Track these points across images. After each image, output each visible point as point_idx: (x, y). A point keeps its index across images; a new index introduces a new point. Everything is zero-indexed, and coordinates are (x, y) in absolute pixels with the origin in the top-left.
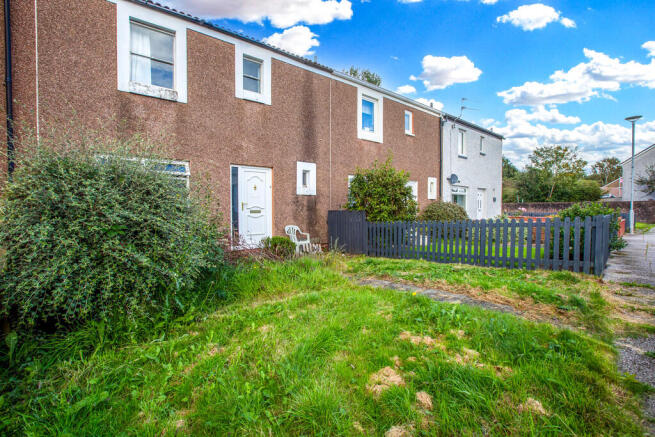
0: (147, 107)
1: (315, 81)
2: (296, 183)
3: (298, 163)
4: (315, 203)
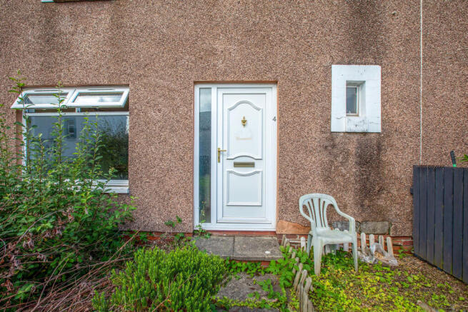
3: (334, 67)
4: (379, 149)
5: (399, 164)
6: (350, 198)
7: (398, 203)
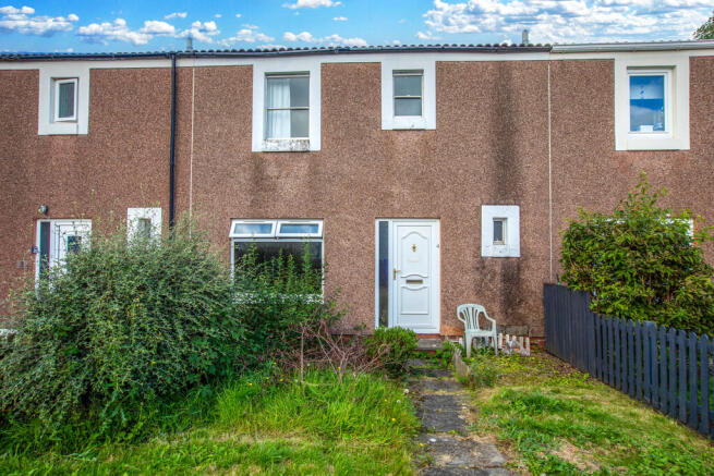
0: (279, 164)
1: (516, 74)
2: (479, 239)
3: (483, 207)
4: (519, 269)
6: (496, 308)
7: (534, 311)
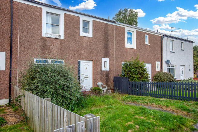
0: (51, 41)
1: (109, 27)
2: (101, 66)
3: (102, 58)
4: (109, 74)
5: (112, 77)
6: (105, 83)
7: (111, 83)
